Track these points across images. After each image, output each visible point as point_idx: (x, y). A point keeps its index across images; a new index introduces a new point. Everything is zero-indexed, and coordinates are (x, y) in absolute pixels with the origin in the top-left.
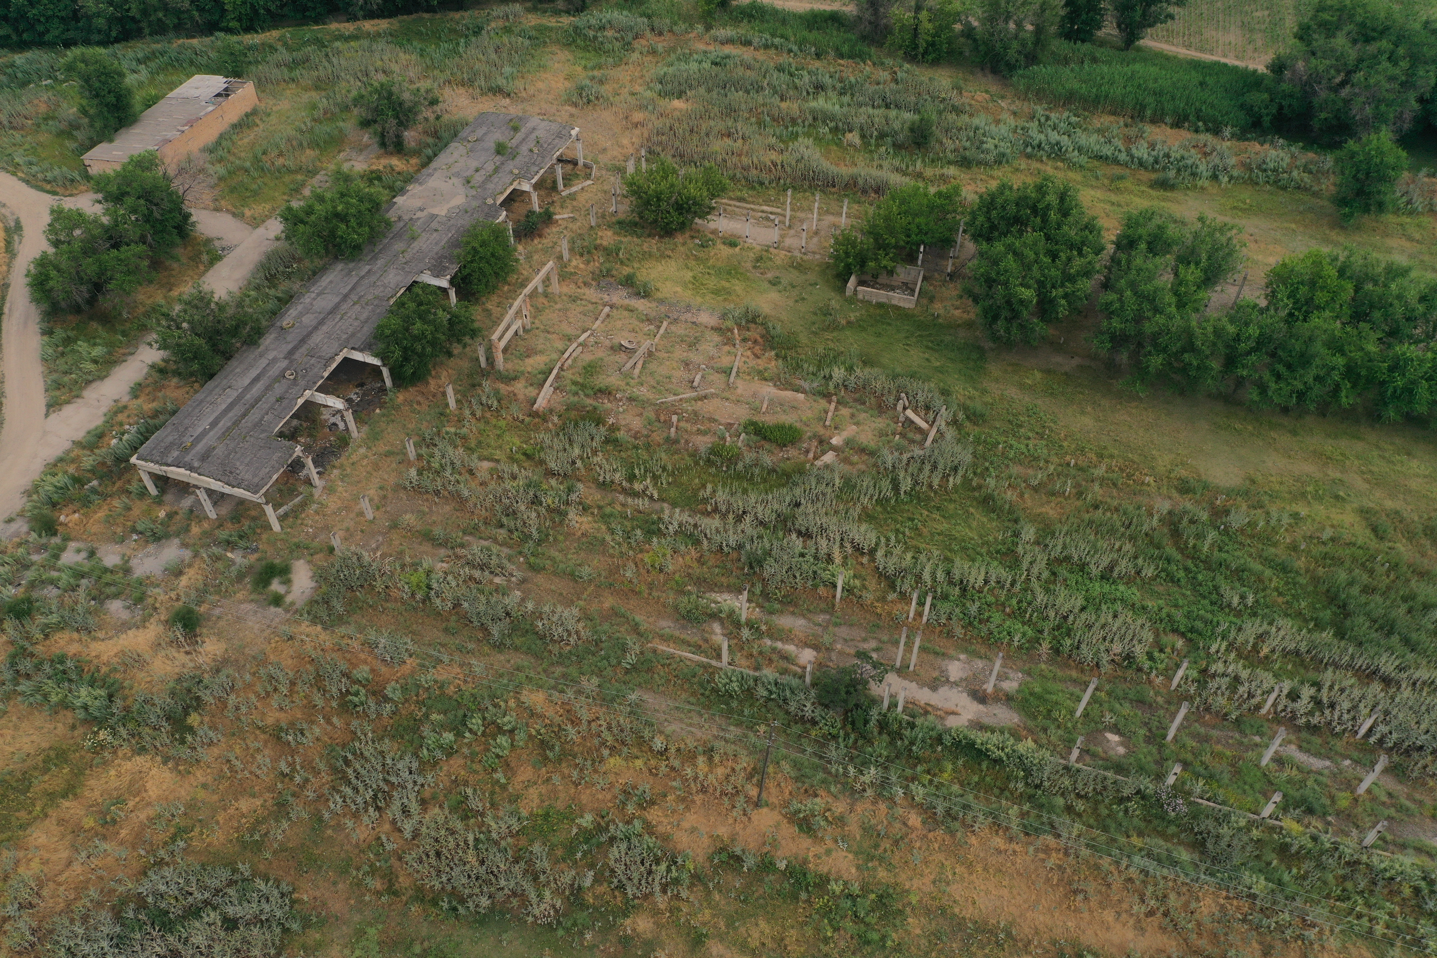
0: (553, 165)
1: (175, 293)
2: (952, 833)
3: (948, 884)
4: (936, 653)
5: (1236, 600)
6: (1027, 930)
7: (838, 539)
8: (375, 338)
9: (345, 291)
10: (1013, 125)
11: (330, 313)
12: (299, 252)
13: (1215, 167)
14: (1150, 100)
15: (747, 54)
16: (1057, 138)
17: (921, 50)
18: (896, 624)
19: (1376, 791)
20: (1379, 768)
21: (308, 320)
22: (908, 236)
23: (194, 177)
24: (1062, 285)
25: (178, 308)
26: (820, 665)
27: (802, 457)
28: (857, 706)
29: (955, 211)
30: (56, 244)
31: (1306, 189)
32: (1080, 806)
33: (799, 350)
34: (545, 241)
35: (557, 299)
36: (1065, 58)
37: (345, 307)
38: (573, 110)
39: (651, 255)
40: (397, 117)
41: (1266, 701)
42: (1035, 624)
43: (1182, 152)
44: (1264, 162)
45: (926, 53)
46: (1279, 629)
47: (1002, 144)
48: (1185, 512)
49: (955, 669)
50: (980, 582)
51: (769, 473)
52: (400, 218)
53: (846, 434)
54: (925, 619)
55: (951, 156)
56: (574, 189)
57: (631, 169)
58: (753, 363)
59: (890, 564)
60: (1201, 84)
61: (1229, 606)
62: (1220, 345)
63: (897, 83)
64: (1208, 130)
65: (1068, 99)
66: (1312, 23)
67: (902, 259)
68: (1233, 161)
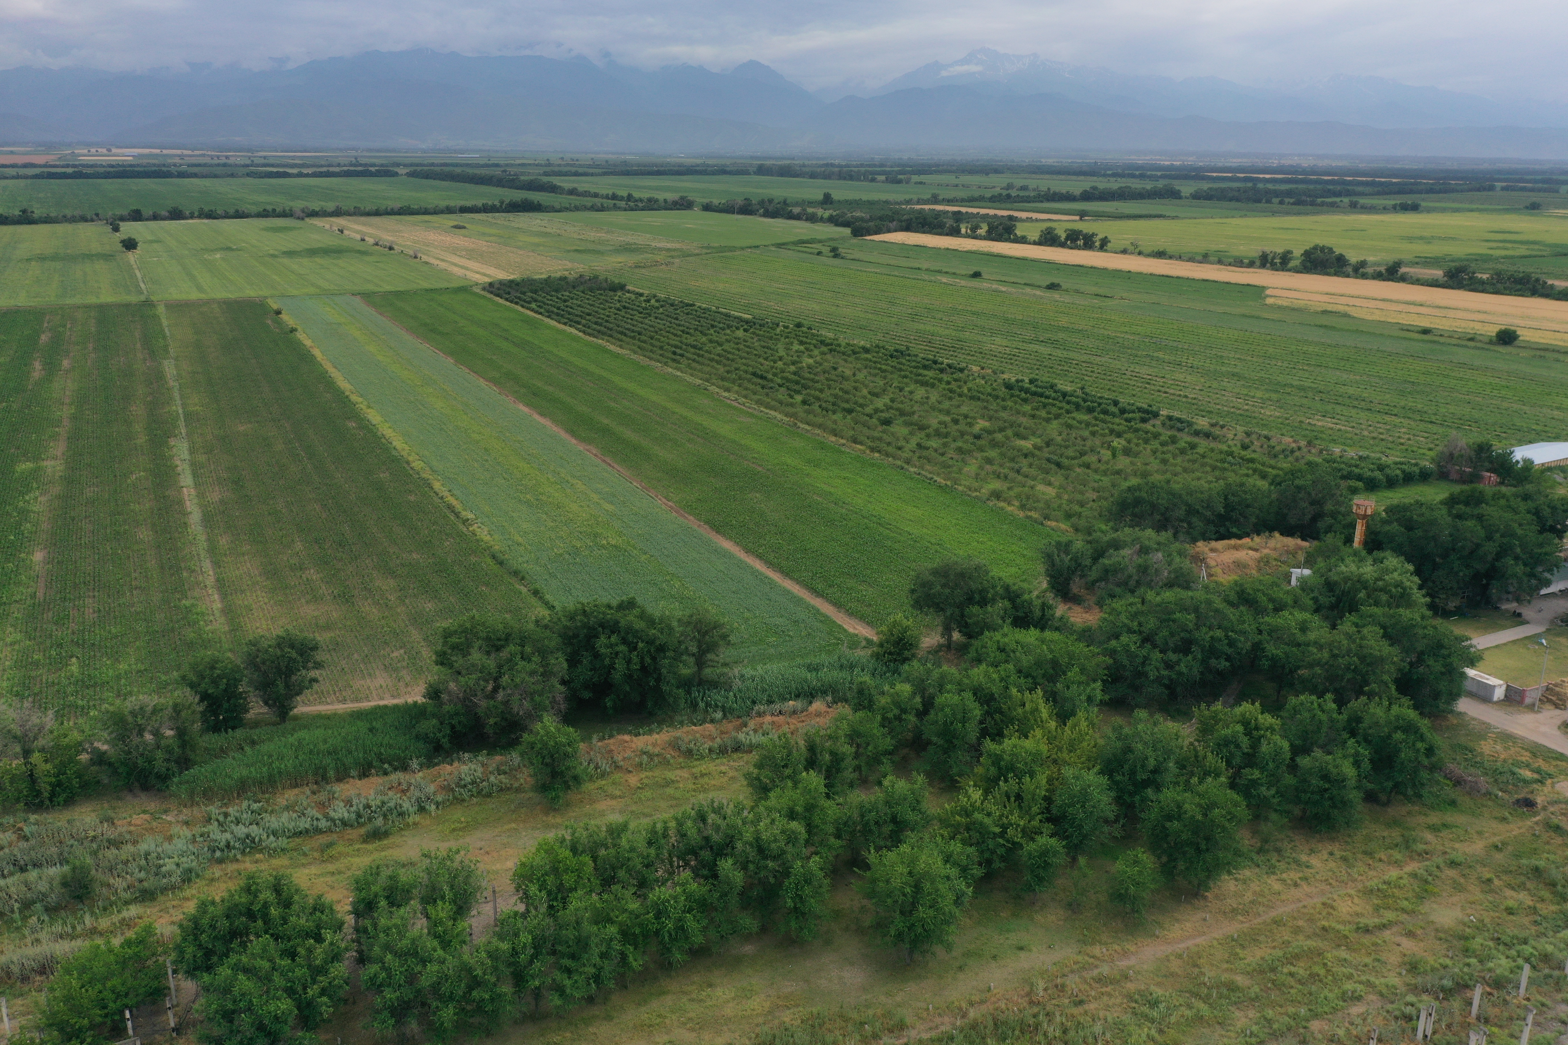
10: (189, 835)
13: (418, 800)
14: (328, 760)
16: (246, 830)
29: (154, 954)
31: (509, 789)
36: (222, 750)
43: (380, 798)
44: (461, 779)
45: (53, 796)
47: (184, 859)
55: (127, 896)
60: (371, 730)
62: (502, 967)
63: (28, 840)
64: (396, 769)
65: (242, 788)
66: (445, 649)
67: (106, 1038)
68: (432, 788)
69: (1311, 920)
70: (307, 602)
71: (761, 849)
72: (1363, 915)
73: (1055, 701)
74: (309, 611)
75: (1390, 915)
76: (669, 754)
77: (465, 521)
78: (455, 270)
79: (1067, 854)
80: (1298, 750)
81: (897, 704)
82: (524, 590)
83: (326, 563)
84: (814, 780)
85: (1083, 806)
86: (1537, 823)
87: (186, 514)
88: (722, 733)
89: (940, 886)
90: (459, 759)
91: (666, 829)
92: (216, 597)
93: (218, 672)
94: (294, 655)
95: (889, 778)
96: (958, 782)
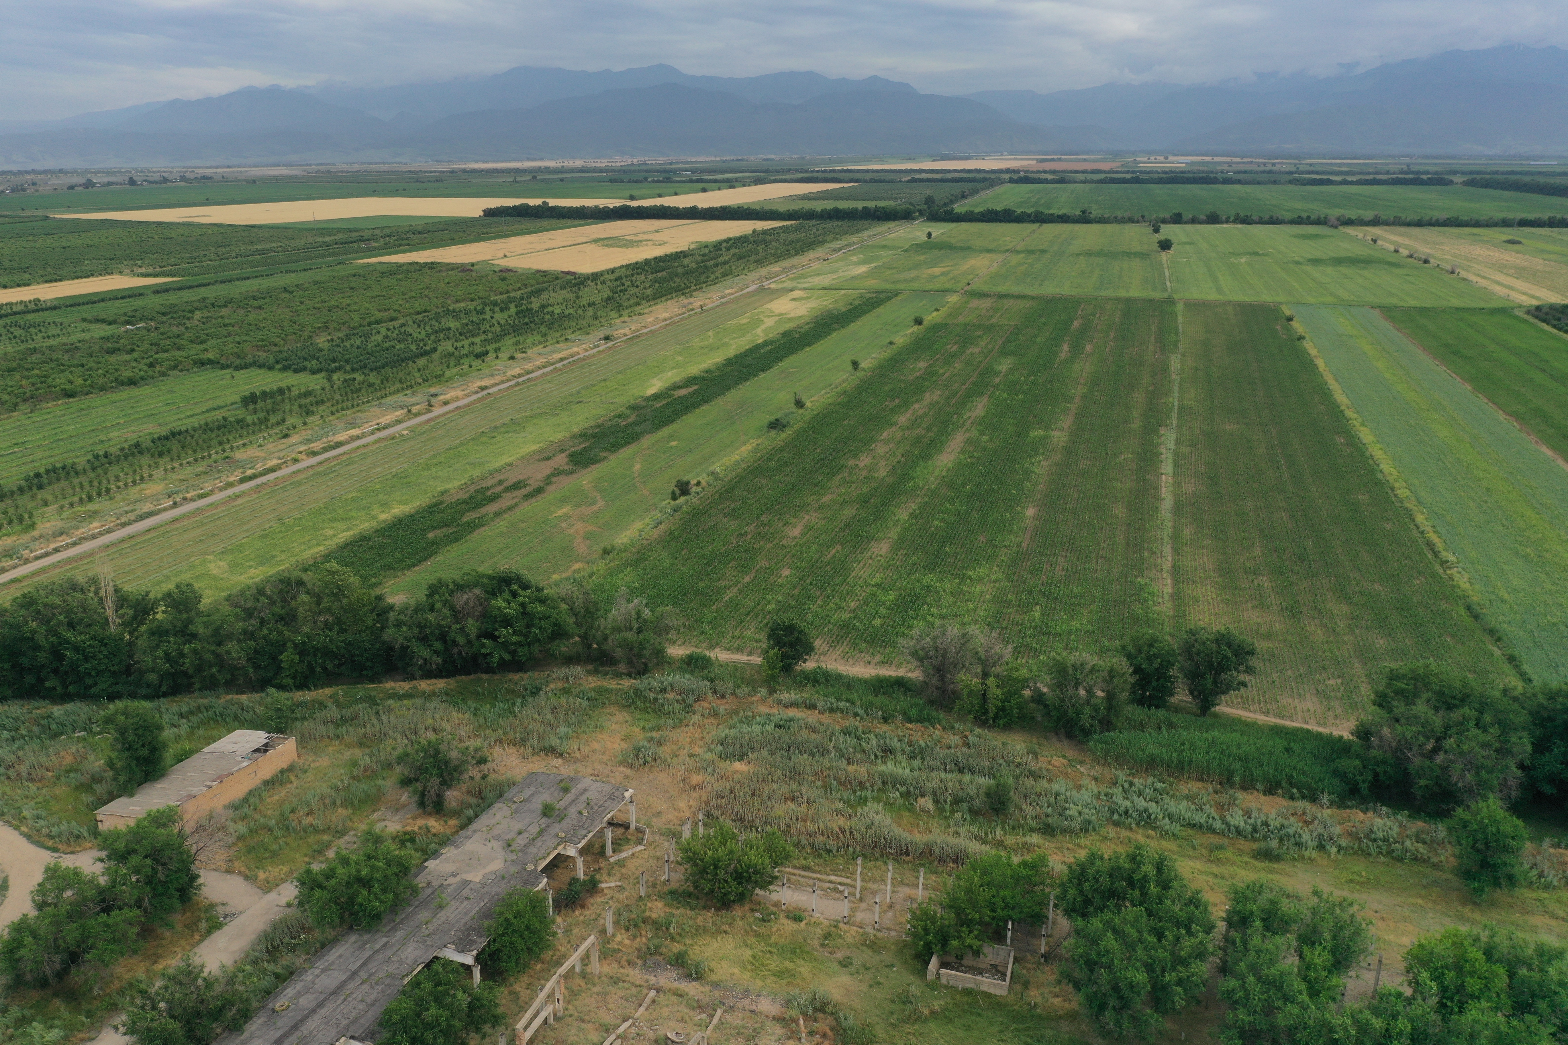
0: (602, 829)
1: (159, 967)
8: (380, 1024)
9: (354, 967)
10: (1096, 791)
11: (333, 993)
12: (310, 921)
13: (1320, 836)
14: (1236, 765)
15: (812, 717)
16: (1145, 804)
17: (991, 715)
21: (307, 1002)
22: (994, 911)
23: (211, 836)
24: (1174, 969)
25: (159, 984)
29: (1042, 883)
30: (41, 906)
31: (1424, 861)
34: (587, 912)
35: (597, 980)
36: (1141, 723)
37: (351, 986)
38: (628, 771)
39: (705, 930)
40: (441, 776)
43: (1280, 820)
44: (1372, 831)
45: (996, 718)
47: (1086, 811)
52: (429, 884)
55: (1033, 824)
56: (623, 855)
57: (686, 834)
60: (1287, 750)
63: (969, 748)
64: (1304, 797)
65: (1150, 765)
66: (1388, 691)
67: (988, 938)
68: (1337, 830)
70: (1253, 607)
74: (1253, 617)
77: (1444, 563)
78: (1497, 289)
82: (1497, 652)
83: (1281, 573)
87: (1159, 499)
90: (1375, 811)
92: (1169, 581)
93: (1155, 650)
94: (1229, 654)
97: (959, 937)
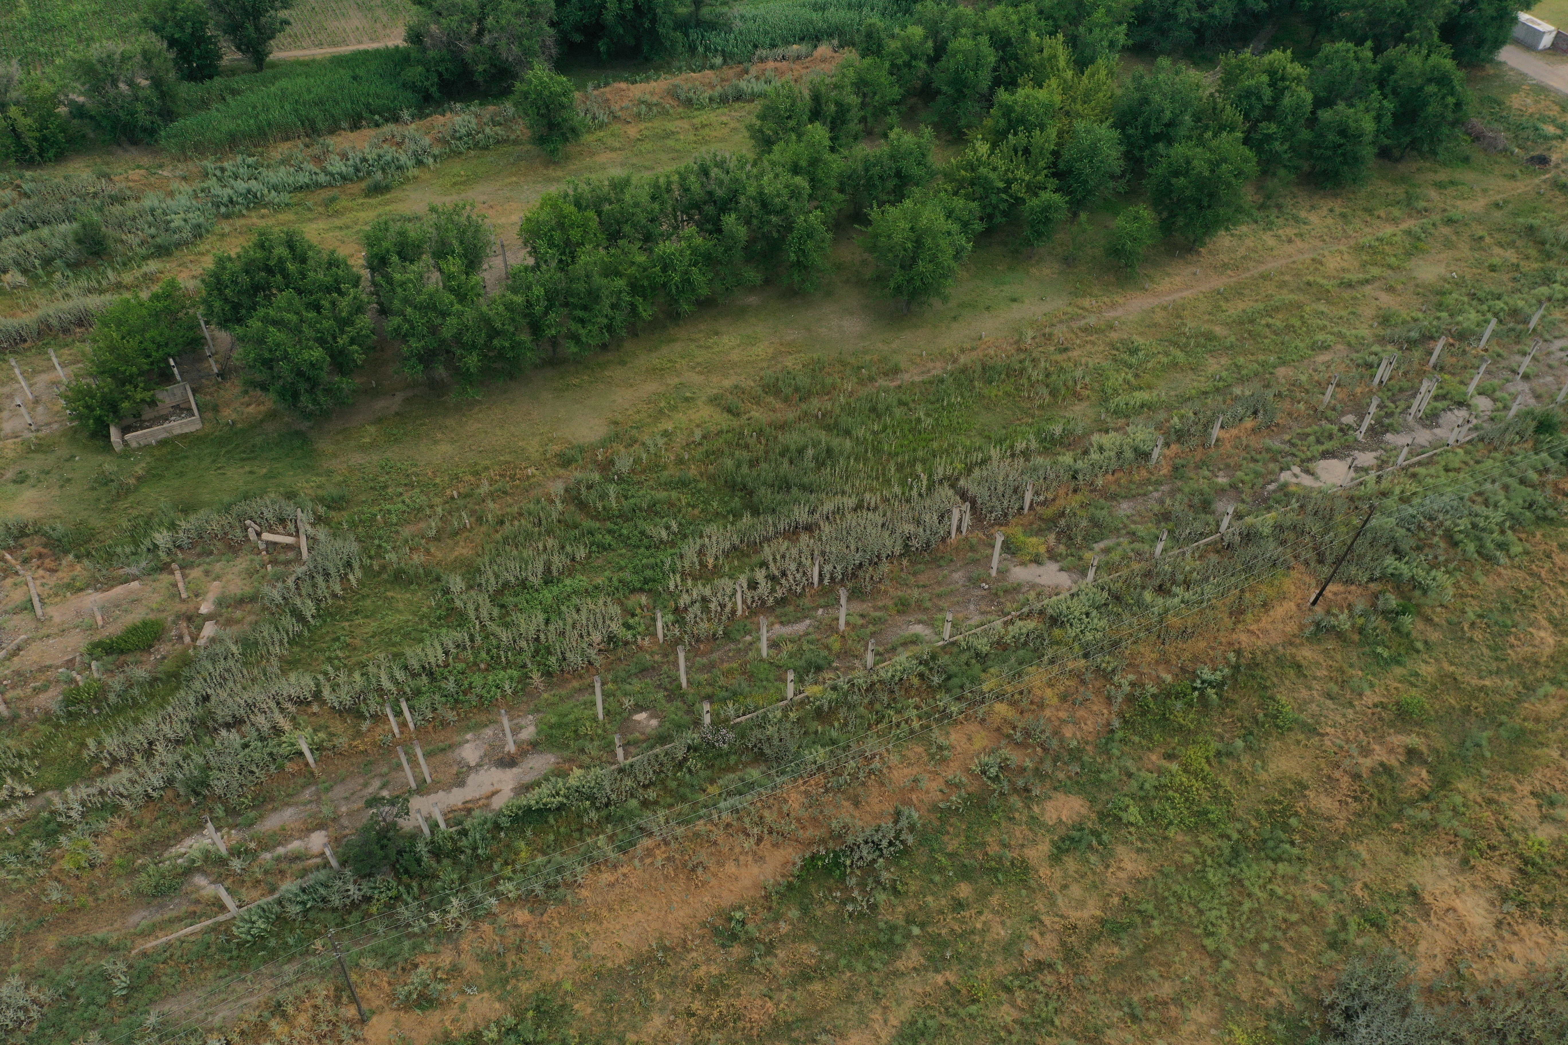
2: (562, 901)
3: (587, 948)
4: (443, 750)
5: (664, 534)
6: (676, 933)
7: (273, 705)
10: (191, 192)
13: (415, 153)
14: (315, 112)
16: (246, 185)
18: (387, 749)
19: (852, 620)
20: (843, 601)
22: (148, 356)
24: (343, 332)
26: (336, 841)
27: (179, 647)
28: (400, 853)
29: (183, 307)
31: (506, 141)
32: (652, 794)
33: (101, 537)
36: (203, 101)
41: (735, 603)
42: (515, 663)
43: (376, 151)
44: (455, 131)
46: (710, 537)
47: (191, 215)
48: (579, 482)
49: (470, 753)
50: (441, 657)
51: (151, 685)
53: (211, 597)
54: (411, 725)
55: (143, 251)
58: (52, 580)
59: (343, 696)
60: (354, 78)
61: (661, 542)
62: (518, 318)
63: (29, 197)
64: (387, 121)
65: (232, 142)
67: (157, 384)
68: (427, 141)
69: (1298, 275)
71: (764, 204)
72: (1349, 271)
73: (1075, 46)
75: (1375, 271)
76: (669, 102)
79: (1069, 210)
80: (1320, 103)
81: (907, 49)
84: (819, 132)
85: (1091, 161)
86: (1544, 181)
88: (723, 80)
89: (941, 242)
90: (451, 110)
91: (669, 183)
93: (181, 13)
95: (896, 130)
96: (965, 134)
97: (128, 397)
